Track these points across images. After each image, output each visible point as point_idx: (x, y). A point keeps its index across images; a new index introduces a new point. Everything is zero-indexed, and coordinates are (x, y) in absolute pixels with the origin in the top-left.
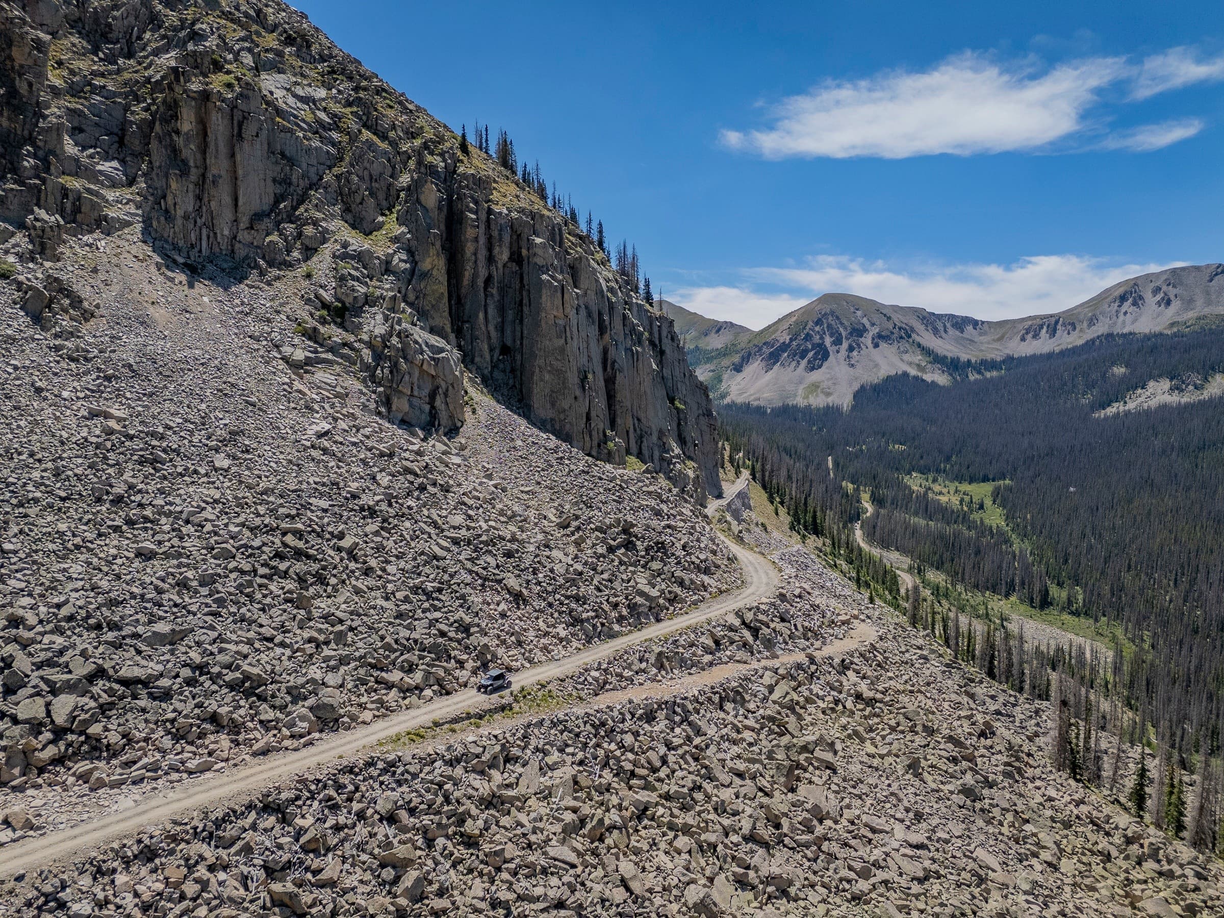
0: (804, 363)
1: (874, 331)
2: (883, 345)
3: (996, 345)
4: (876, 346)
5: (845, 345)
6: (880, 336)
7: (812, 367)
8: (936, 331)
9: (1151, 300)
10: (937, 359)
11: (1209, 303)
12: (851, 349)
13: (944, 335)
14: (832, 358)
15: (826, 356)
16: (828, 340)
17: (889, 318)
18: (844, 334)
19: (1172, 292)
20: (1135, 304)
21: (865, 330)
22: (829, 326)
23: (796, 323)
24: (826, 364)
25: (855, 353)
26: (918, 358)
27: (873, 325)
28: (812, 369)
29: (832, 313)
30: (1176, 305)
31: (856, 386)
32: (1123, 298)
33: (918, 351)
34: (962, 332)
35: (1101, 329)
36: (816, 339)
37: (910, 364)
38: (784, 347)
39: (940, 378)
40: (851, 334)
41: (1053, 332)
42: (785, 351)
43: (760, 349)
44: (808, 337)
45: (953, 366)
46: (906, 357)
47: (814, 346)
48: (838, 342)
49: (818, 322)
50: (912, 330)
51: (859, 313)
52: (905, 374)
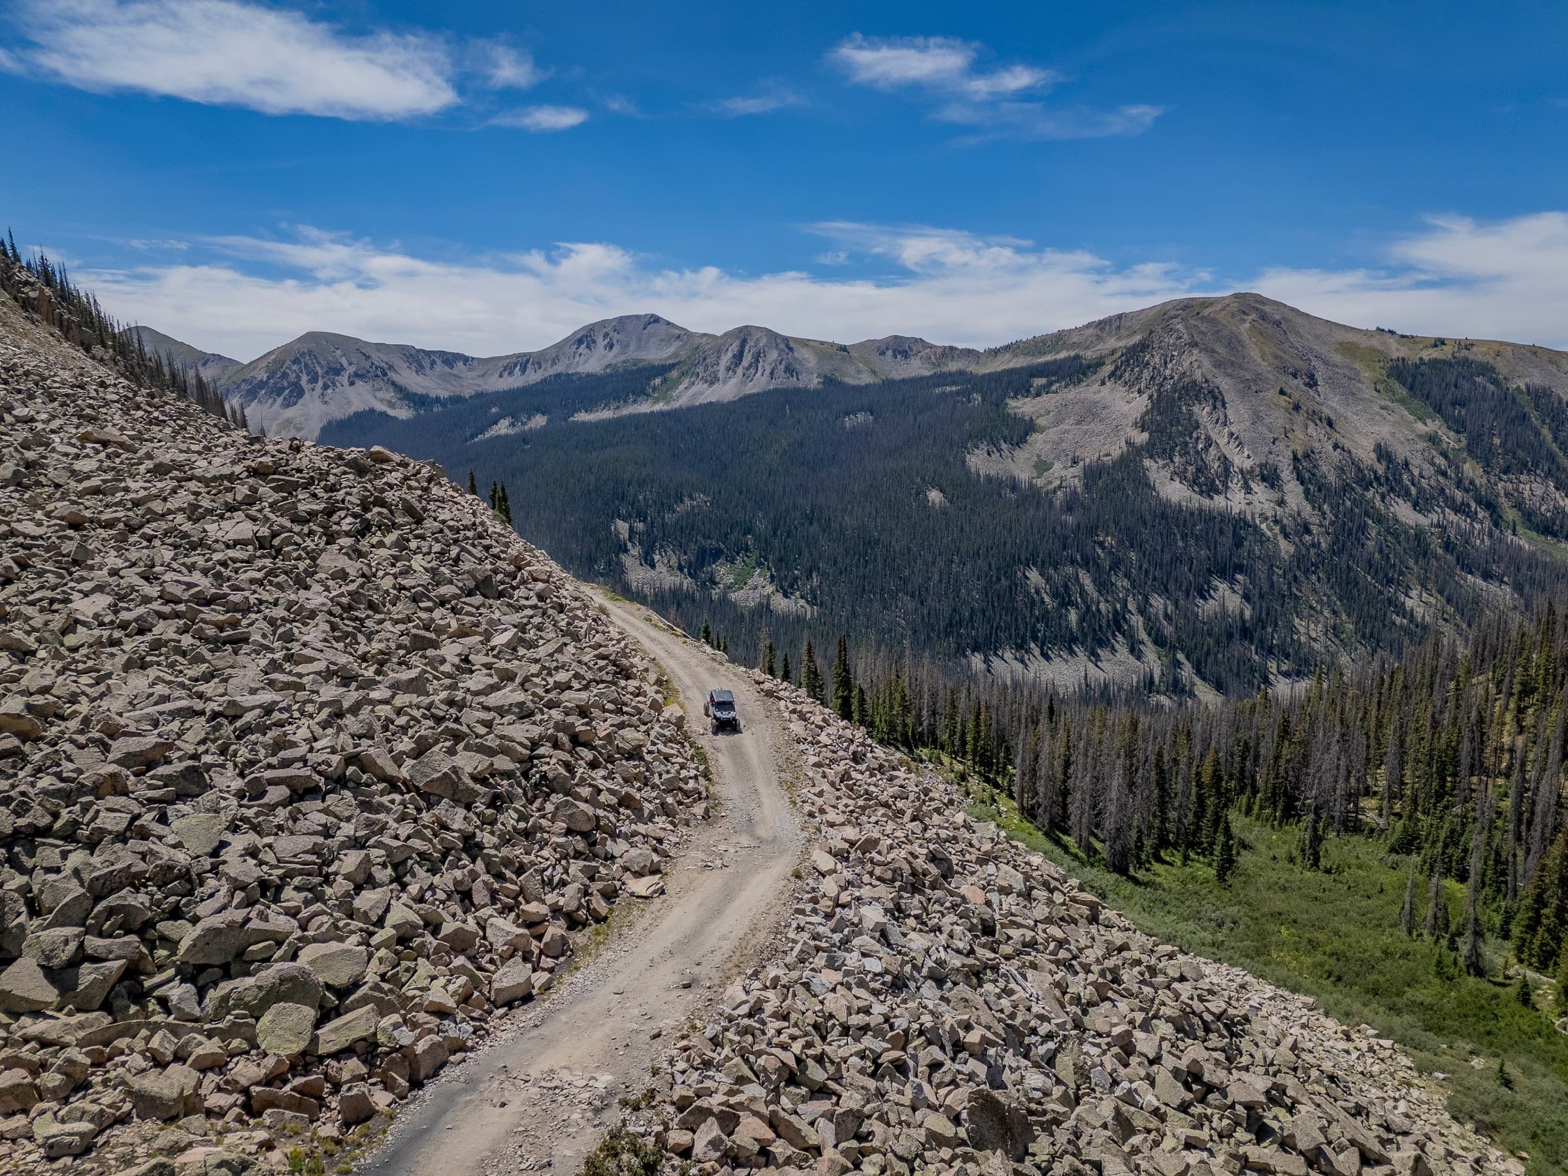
0: (280, 400)
1: (352, 369)
2: (359, 383)
3: (479, 381)
4: (352, 384)
5: (320, 383)
6: (356, 375)
7: (286, 405)
8: (420, 369)
9: (601, 343)
10: (406, 395)
11: (639, 348)
12: (325, 387)
13: (428, 371)
14: (307, 396)
15: (301, 393)
16: (304, 378)
17: (368, 358)
18: (320, 372)
19: (615, 336)
20: (588, 347)
21: (343, 369)
22: (306, 365)
23: (274, 361)
24: (301, 402)
25: (330, 391)
26: (390, 395)
27: (351, 364)
28: (288, 406)
29: (310, 353)
30: (616, 349)
31: (325, 422)
32: (580, 342)
33: (391, 389)
34: (452, 367)
35: (560, 368)
36: (292, 377)
37: (382, 401)
38: (262, 385)
39: (403, 413)
40: (327, 373)
41: (523, 370)
42: (261, 388)
43: (239, 386)
44: (285, 375)
45: (419, 401)
46: (379, 394)
47: (291, 384)
48: (314, 380)
49: (296, 361)
50: (391, 367)
51: (338, 352)
52: (372, 411)
